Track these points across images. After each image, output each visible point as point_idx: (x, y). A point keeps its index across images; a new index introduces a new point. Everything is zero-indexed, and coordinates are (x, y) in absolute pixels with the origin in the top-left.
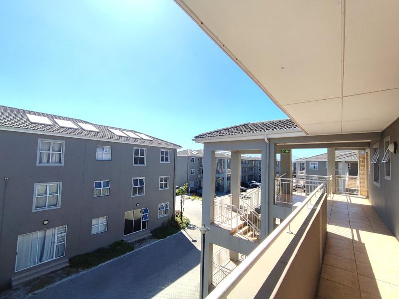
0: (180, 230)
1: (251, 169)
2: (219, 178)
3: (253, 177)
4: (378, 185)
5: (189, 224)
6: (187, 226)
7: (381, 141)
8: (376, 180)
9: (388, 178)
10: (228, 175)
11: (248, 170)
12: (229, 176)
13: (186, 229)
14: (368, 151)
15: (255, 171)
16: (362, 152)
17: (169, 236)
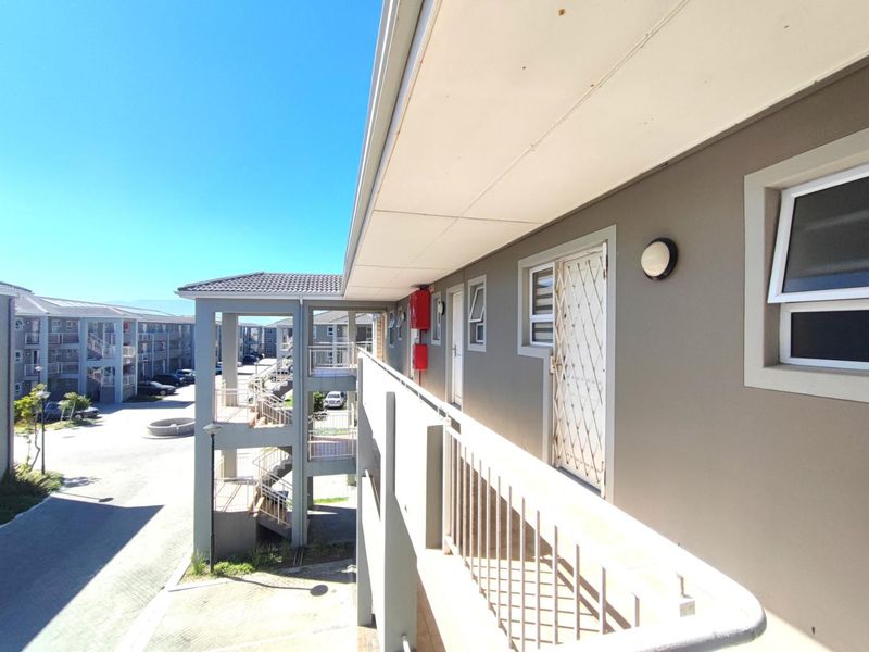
0: (47, 496)
1: (174, 343)
2: (96, 369)
3: (180, 361)
4: (393, 346)
5: (64, 479)
6: (62, 483)
7: (396, 309)
8: (391, 343)
9: (400, 339)
10: (125, 359)
11: (166, 346)
12: (129, 362)
13: (63, 488)
14: (385, 315)
15: (183, 347)
16: (379, 316)
17: (21, 515)
